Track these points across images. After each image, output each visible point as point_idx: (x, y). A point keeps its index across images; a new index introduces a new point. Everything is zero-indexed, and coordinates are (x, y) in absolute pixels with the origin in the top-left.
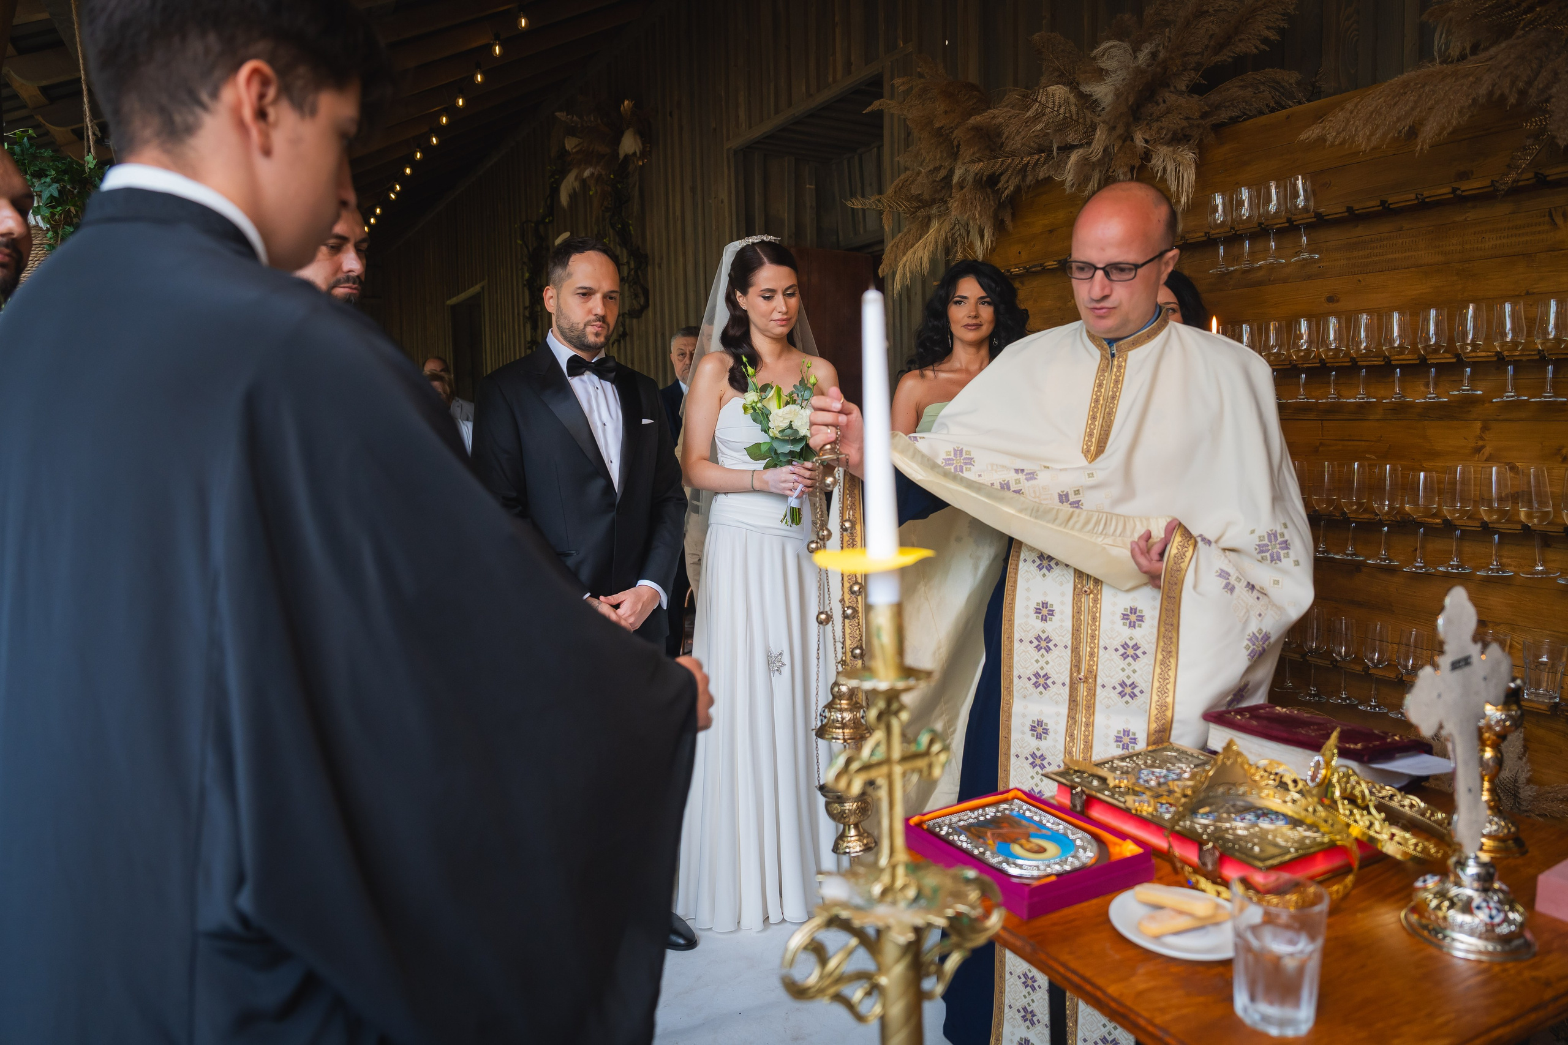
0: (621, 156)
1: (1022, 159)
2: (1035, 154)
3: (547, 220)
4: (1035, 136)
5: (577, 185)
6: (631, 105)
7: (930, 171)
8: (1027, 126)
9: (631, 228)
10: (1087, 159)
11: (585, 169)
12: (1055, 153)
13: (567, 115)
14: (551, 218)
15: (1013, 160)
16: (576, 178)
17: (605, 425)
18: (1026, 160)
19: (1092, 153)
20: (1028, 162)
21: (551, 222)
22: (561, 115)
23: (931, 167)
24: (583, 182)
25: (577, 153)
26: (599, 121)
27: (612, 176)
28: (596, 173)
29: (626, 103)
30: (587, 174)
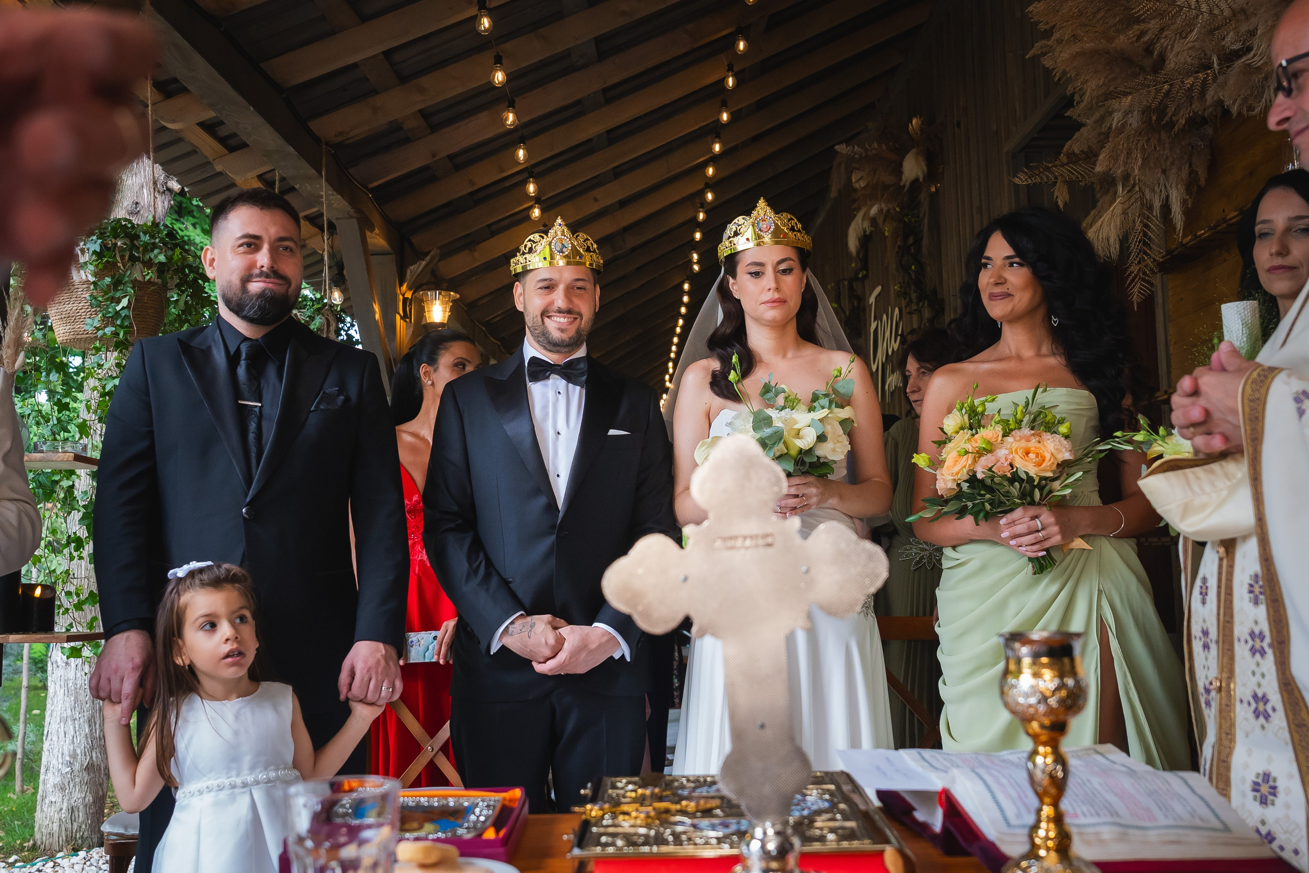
0: (908, 184)
1: (1183, 82)
2: (1198, 72)
3: (860, 276)
4: (1190, 48)
5: (866, 225)
6: (920, 123)
7: (1096, 122)
8: (1183, 38)
9: (929, 269)
10: (1249, 65)
11: (872, 206)
12: (1215, 65)
13: (847, 147)
14: (865, 273)
15: (1171, 85)
16: (863, 219)
17: (559, 433)
18: (1190, 80)
19: (1254, 56)
20: (1192, 85)
21: (865, 277)
22: (841, 148)
23: (1097, 115)
24: (874, 221)
25: (864, 188)
26: (884, 147)
27: (898, 209)
28: (885, 209)
29: (914, 121)
30: (874, 211)
